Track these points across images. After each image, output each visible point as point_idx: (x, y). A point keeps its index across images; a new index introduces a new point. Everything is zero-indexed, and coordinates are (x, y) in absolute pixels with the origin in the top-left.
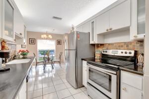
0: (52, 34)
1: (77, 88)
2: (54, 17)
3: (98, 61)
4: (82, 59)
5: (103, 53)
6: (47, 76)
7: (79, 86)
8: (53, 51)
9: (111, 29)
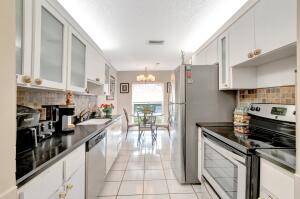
0: (153, 73)
1: (185, 184)
2: (151, 42)
3: (239, 132)
4: (198, 125)
5: (250, 112)
6: (143, 152)
7: (189, 180)
8: (160, 105)
9: (257, 53)
